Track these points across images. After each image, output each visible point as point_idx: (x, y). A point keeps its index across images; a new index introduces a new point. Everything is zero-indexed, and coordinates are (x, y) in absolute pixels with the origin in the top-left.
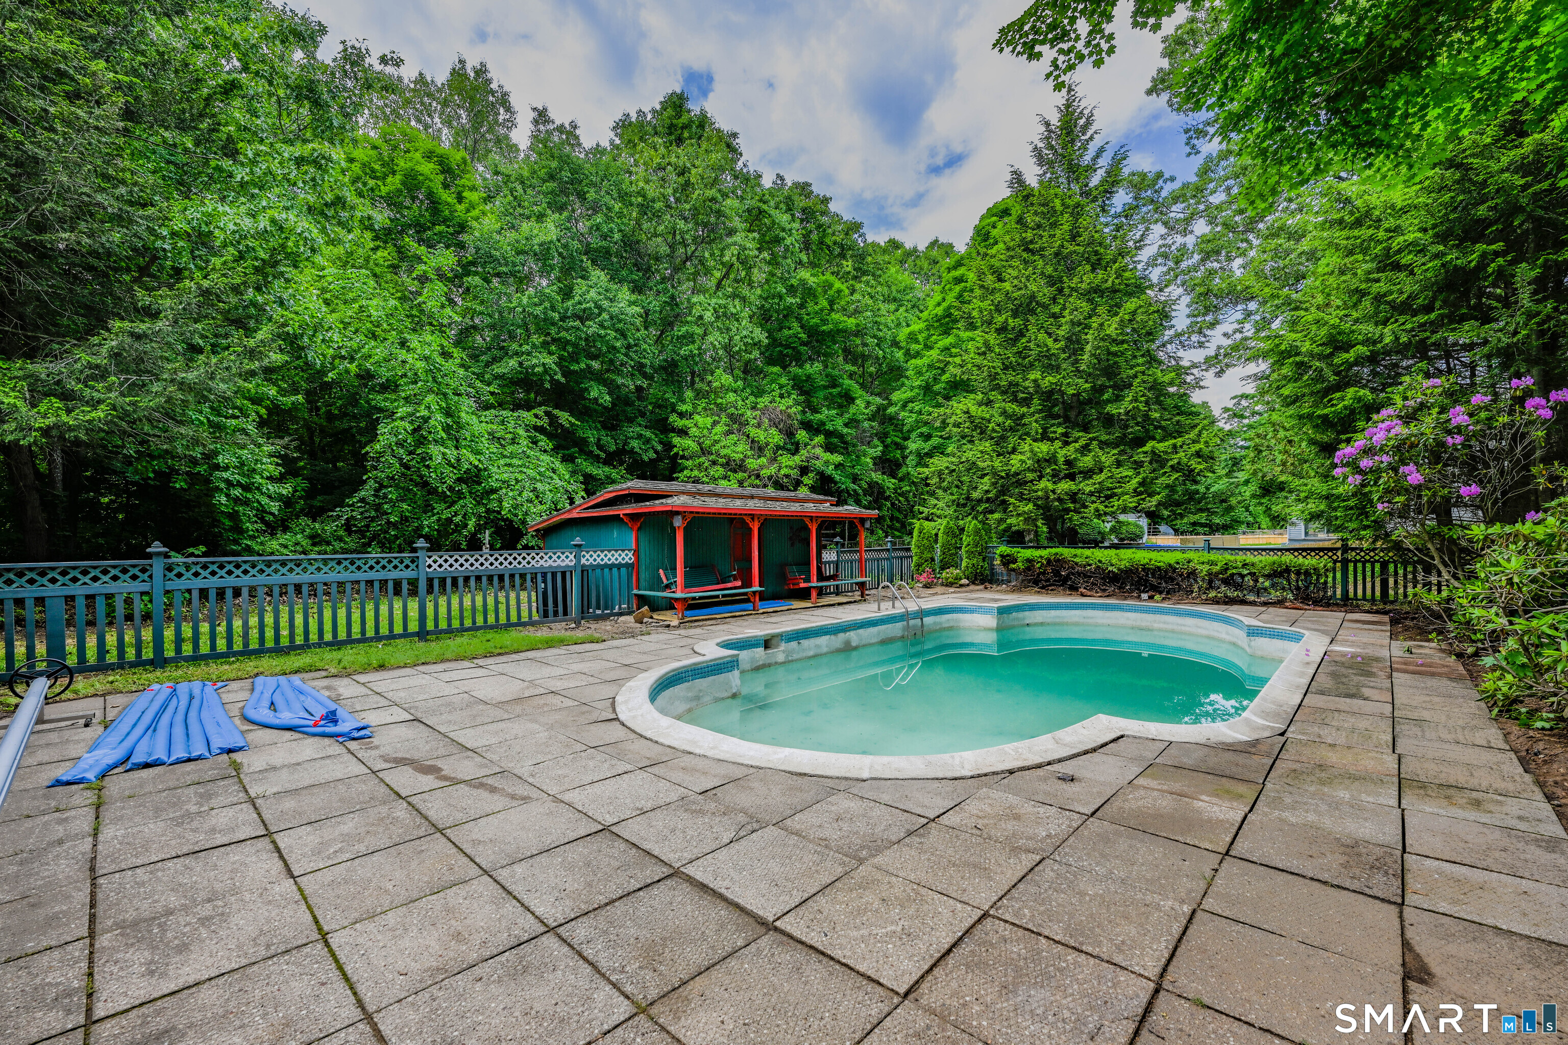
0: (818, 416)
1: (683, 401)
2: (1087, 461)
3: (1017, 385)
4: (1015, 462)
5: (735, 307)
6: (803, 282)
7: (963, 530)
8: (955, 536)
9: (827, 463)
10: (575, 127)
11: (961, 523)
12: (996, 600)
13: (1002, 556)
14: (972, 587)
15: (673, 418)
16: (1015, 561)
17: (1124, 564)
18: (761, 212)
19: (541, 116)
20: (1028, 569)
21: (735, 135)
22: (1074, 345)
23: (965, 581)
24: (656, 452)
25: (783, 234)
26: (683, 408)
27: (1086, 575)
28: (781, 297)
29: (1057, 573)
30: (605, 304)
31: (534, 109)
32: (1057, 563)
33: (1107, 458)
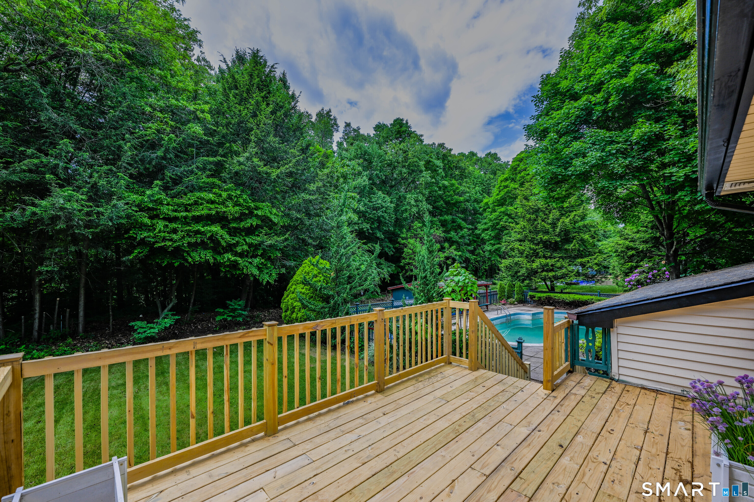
0: (449, 235)
1: (402, 233)
2: (559, 264)
3: (534, 238)
4: (534, 266)
5: (420, 197)
6: (444, 185)
7: (514, 285)
8: (512, 287)
9: (456, 255)
10: (359, 129)
11: (514, 283)
12: (530, 311)
13: (530, 296)
14: (519, 305)
15: (400, 240)
16: (535, 297)
17: (571, 300)
18: (430, 161)
19: (348, 125)
20: (539, 300)
21: (422, 136)
22: (554, 225)
23: (516, 303)
24: (393, 252)
25: (438, 169)
26: (404, 236)
27: (559, 303)
28: (436, 192)
29: (549, 301)
30: (384, 204)
31: (345, 123)
32: (549, 298)
33: (565, 263)
